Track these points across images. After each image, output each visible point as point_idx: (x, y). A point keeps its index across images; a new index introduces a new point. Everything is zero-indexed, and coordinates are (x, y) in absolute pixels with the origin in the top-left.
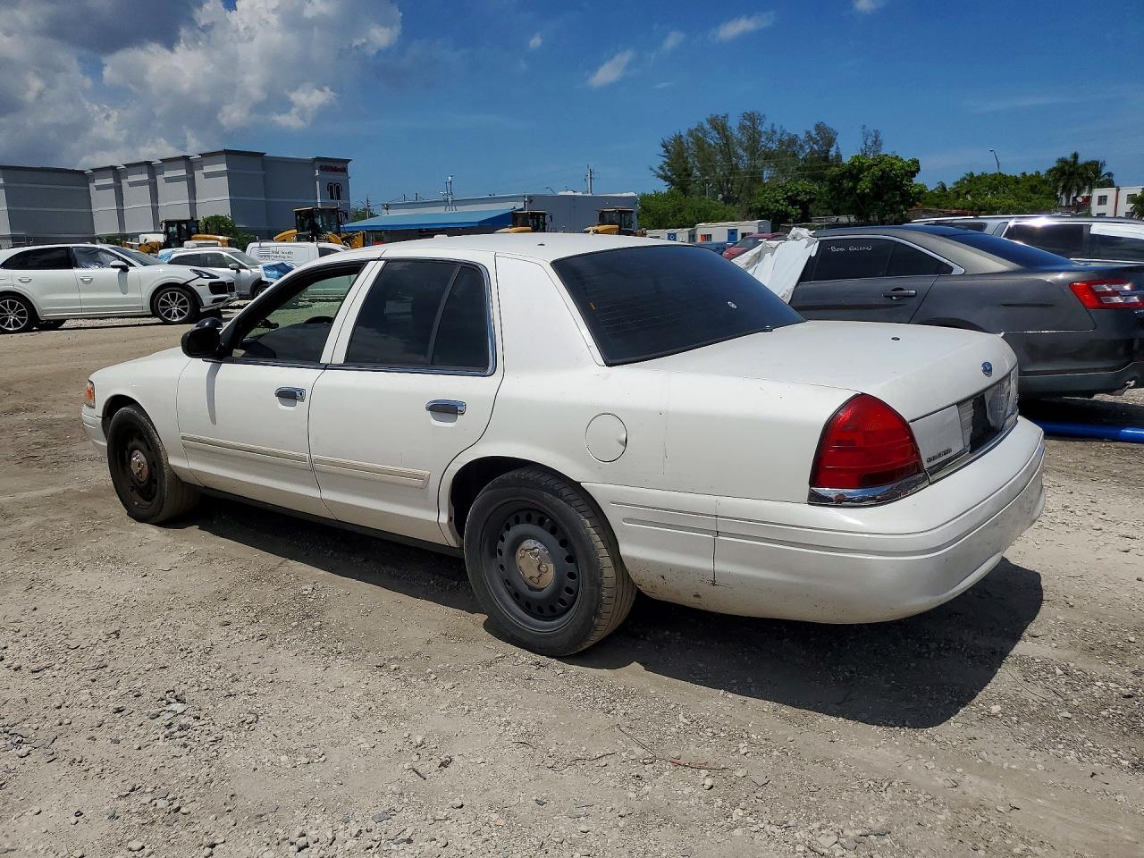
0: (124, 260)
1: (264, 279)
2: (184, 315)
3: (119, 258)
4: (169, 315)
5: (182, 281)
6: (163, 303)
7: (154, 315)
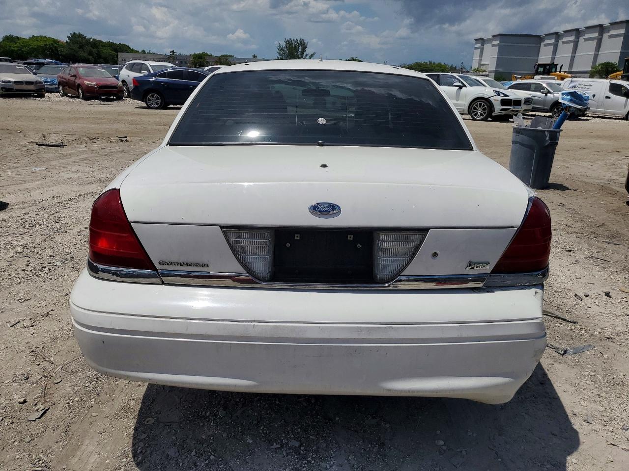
0: (462, 83)
1: (560, 101)
2: (483, 116)
3: (460, 81)
4: (476, 115)
5: (487, 97)
6: (475, 108)
7: (469, 113)
